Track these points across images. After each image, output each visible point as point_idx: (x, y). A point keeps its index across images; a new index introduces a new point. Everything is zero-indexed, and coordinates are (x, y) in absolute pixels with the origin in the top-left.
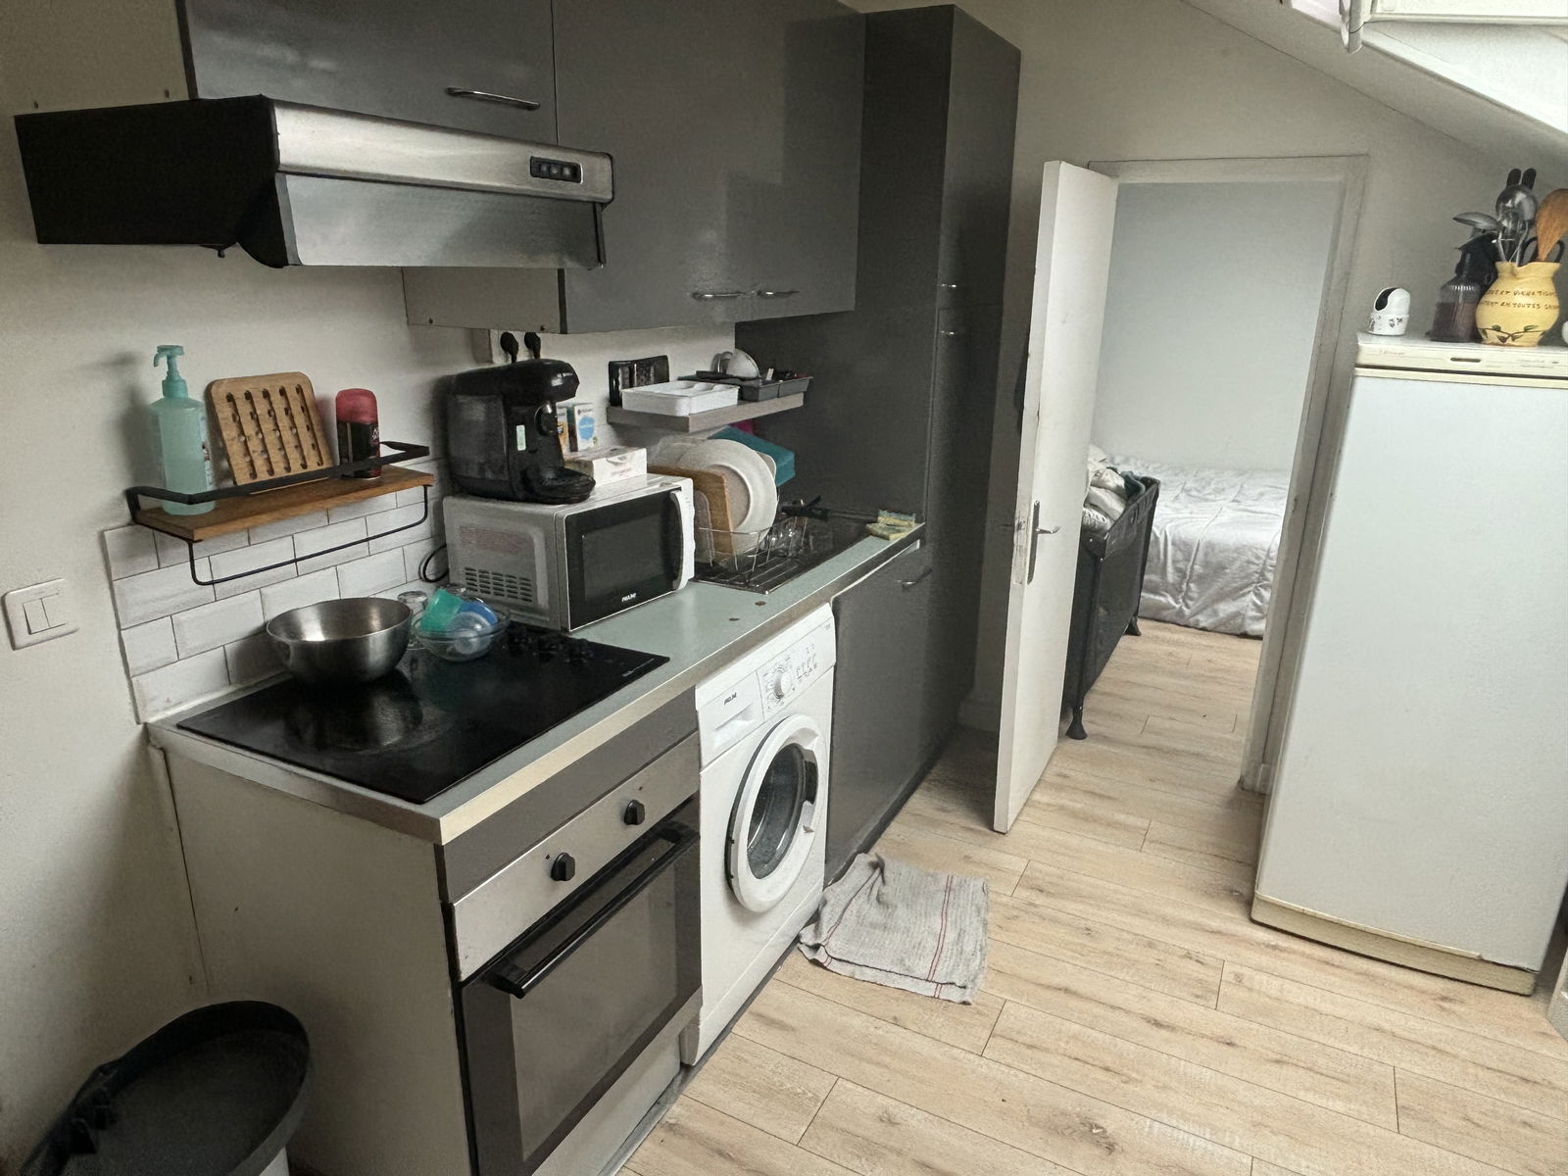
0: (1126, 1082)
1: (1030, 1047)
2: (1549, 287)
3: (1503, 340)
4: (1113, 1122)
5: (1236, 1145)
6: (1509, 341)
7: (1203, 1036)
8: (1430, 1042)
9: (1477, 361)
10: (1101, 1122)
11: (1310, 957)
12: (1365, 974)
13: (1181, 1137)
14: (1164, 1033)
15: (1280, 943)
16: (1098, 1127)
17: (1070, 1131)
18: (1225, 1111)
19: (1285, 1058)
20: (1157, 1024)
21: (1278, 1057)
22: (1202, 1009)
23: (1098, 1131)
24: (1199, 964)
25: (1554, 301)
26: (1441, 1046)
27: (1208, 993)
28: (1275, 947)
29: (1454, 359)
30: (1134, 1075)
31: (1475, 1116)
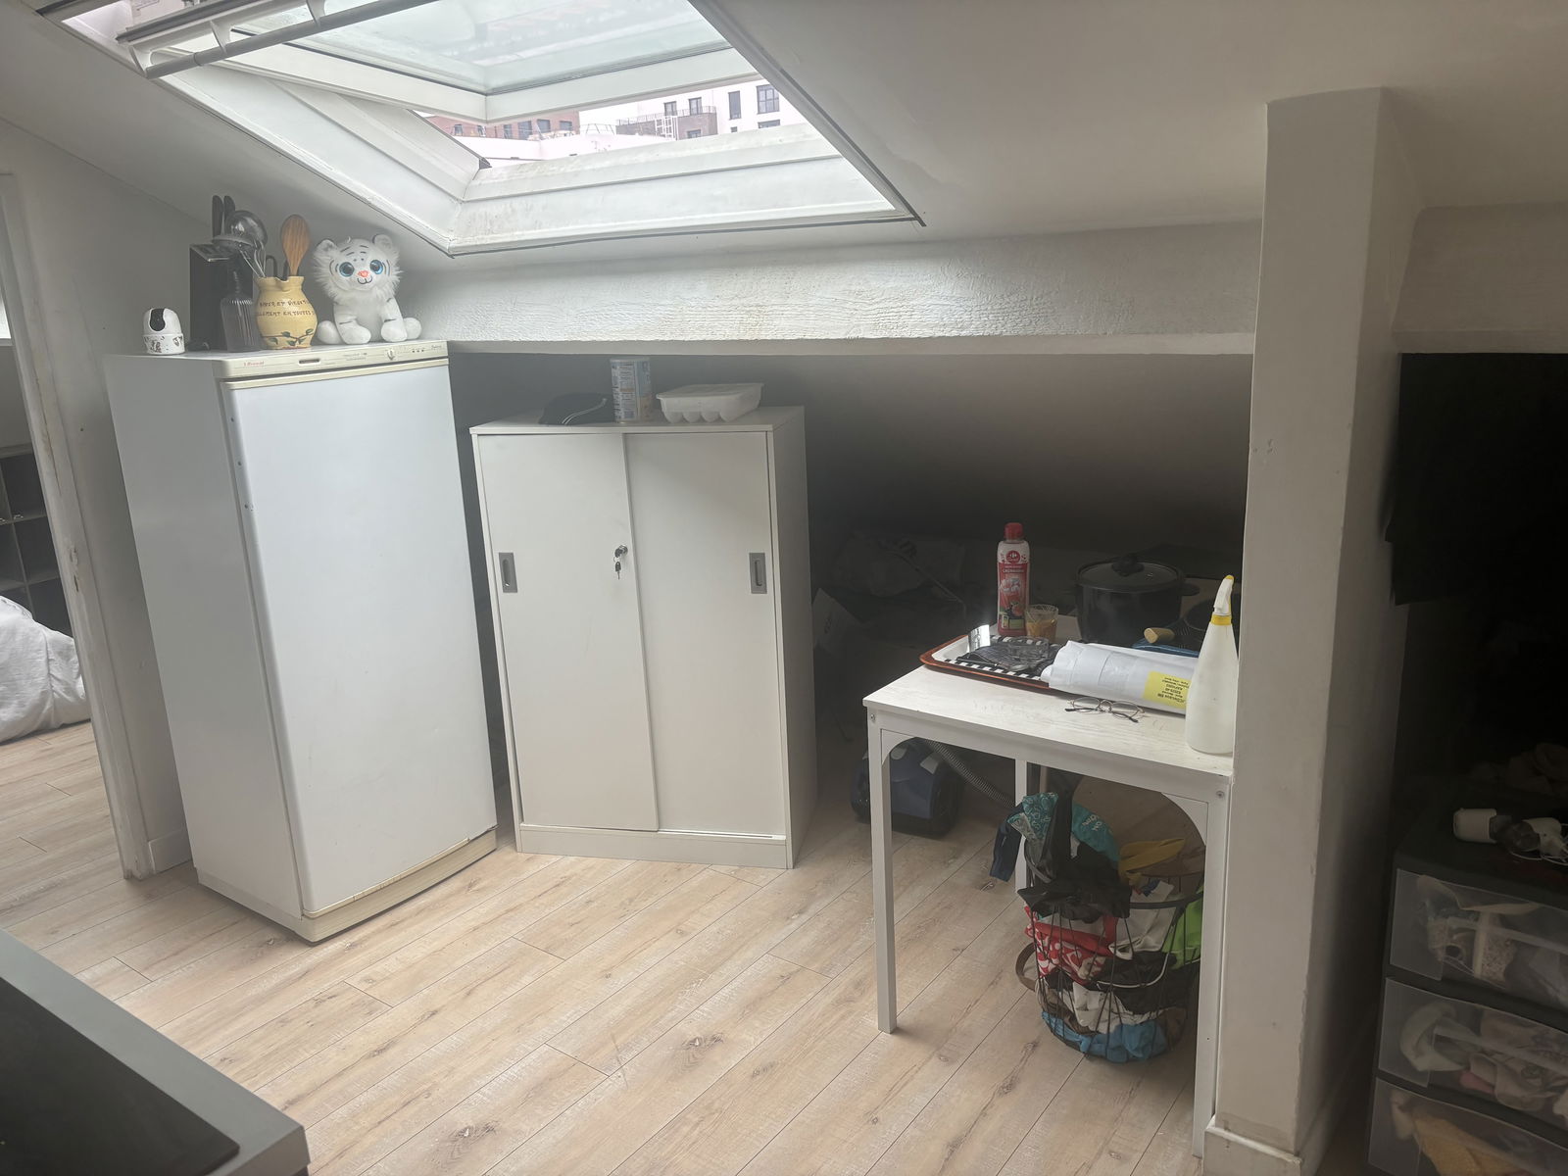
0: (429, 1095)
1: (340, 1155)
2: (303, 298)
3: (293, 343)
4: (464, 1118)
5: (531, 1049)
6: (297, 344)
7: (415, 1026)
8: (502, 911)
9: (318, 360)
10: (460, 1128)
11: (379, 931)
12: (420, 911)
13: (504, 1079)
14: (392, 1051)
15: (352, 941)
16: (464, 1131)
17: (456, 1152)
18: (495, 1043)
19: (470, 988)
20: (380, 1051)
21: (465, 991)
22: (385, 1017)
23: (467, 1132)
24: (334, 999)
25: (309, 308)
26: (512, 905)
27: (370, 1007)
28: (353, 945)
29: (300, 362)
30: (426, 1087)
31: (571, 920)
